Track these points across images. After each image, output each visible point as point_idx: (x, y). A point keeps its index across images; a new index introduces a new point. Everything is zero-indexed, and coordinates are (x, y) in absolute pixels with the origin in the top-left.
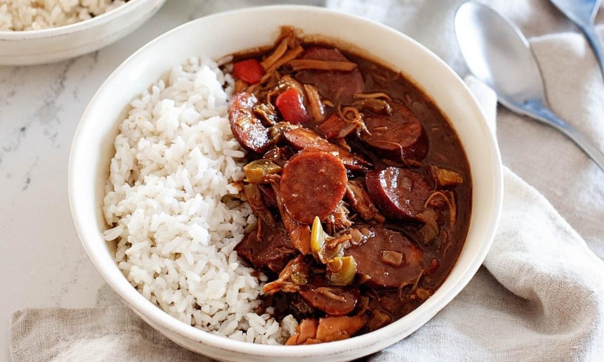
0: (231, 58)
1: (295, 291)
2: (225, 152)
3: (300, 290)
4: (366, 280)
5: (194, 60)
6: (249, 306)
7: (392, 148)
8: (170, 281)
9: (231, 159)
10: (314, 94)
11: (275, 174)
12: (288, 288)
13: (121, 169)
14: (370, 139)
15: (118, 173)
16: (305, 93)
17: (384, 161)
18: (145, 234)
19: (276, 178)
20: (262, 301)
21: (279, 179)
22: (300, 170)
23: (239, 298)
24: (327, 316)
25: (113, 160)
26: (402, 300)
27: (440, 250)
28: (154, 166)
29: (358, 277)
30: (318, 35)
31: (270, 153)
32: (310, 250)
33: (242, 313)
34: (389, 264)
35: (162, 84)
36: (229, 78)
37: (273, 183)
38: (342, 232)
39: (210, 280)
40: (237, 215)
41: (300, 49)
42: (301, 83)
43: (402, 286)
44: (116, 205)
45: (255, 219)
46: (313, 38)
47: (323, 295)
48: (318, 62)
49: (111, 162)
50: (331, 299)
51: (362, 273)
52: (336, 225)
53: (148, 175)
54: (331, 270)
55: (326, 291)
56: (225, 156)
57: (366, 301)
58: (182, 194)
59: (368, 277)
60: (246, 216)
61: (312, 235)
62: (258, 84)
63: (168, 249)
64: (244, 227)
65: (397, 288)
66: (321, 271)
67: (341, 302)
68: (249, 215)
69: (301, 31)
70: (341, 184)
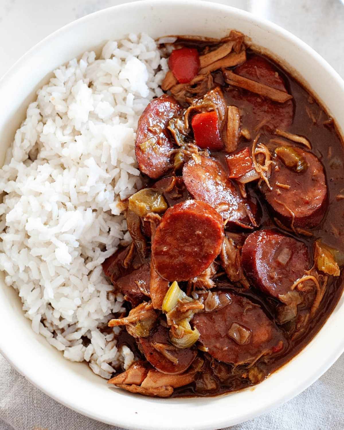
0: (174, 40)
1: (135, 337)
3: (140, 339)
6: (96, 324)
7: (286, 214)
9: (126, 173)
11: (157, 215)
12: (132, 332)
13: (23, 143)
14: (269, 194)
15: (19, 147)
16: (227, 116)
17: (275, 219)
19: (155, 219)
21: (158, 220)
22: (179, 225)
24: (155, 372)
25: (18, 131)
29: (197, 345)
30: (265, 49)
34: (232, 340)
35: (93, 55)
36: (164, 62)
37: (152, 223)
38: (200, 292)
41: (243, 58)
42: (228, 102)
45: (131, 239)
46: (260, 49)
47: (158, 352)
48: (254, 82)
49: (16, 133)
50: (164, 358)
51: (202, 343)
52: (197, 285)
55: (163, 349)
56: (121, 169)
58: (66, 200)
59: (206, 350)
61: (169, 291)
62: (188, 84)
64: (120, 239)
68: (127, 231)
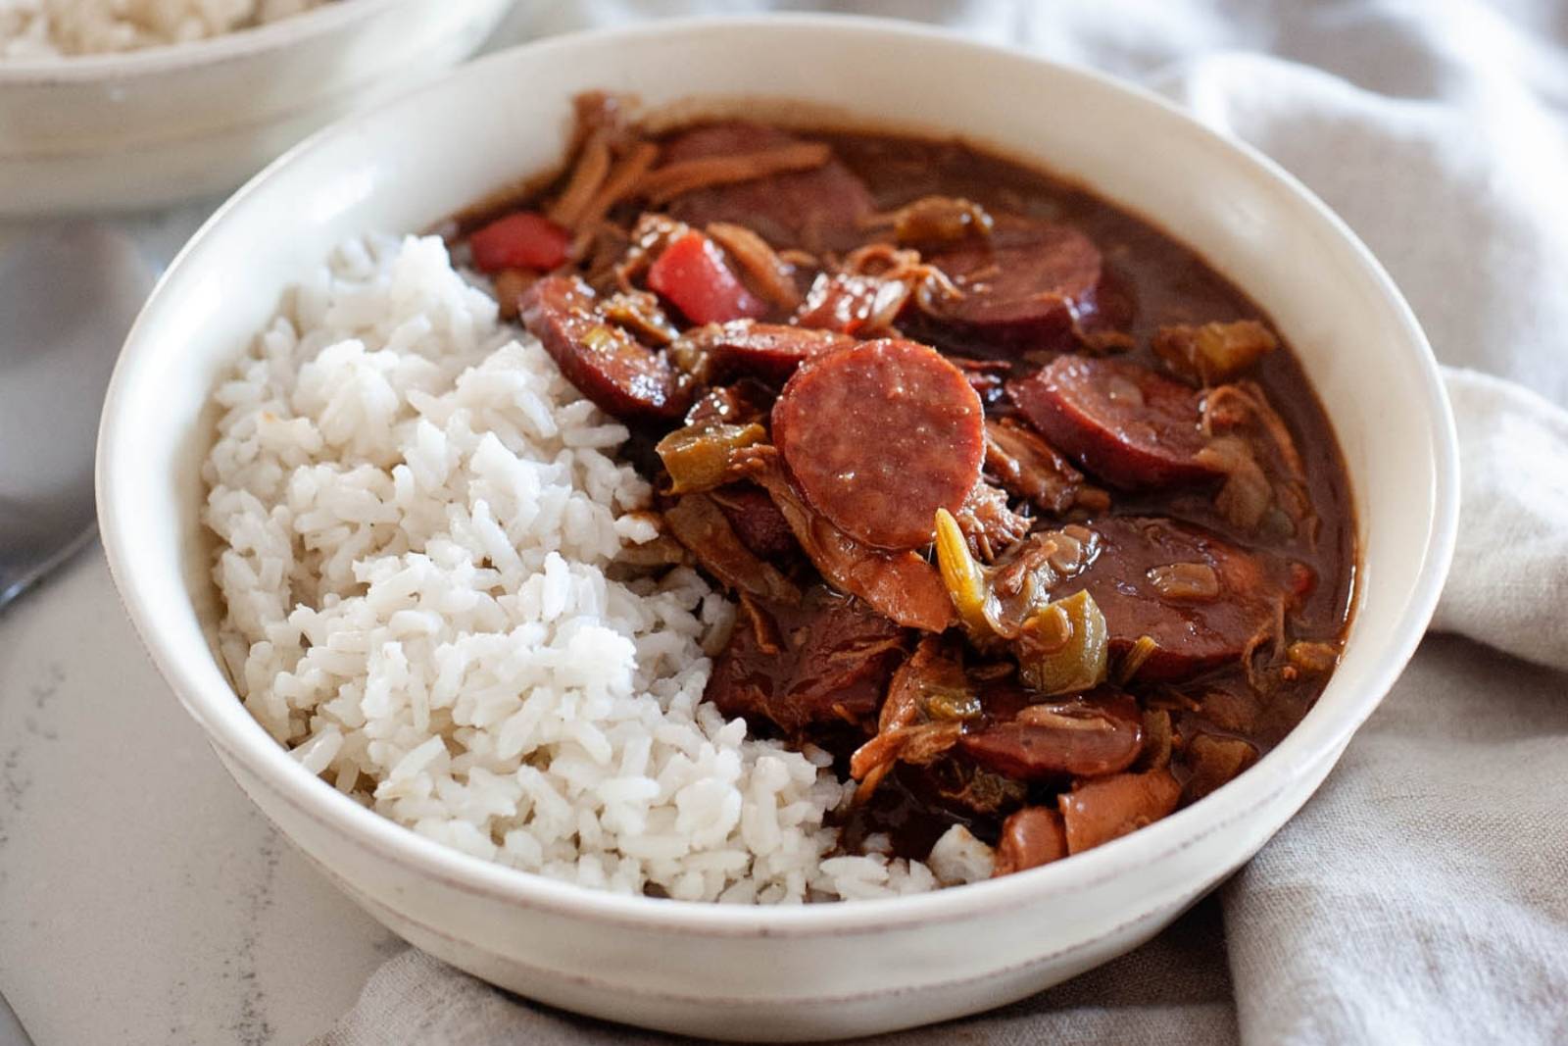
1: (954, 743)
2: (568, 438)
3: (969, 734)
4: (1143, 655)
5: (354, 248)
8: (550, 837)
9: (595, 452)
10: (748, 243)
11: (755, 445)
12: (926, 743)
13: (263, 574)
14: (964, 307)
15: (257, 589)
16: (720, 243)
18: (422, 721)
19: (764, 455)
20: (839, 829)
21: (774, 453)
22: (832, 407)
23: (782, 823)
24: (1074, 784)
26: (1262, 688)
27: (1295, 535)
28: (364, 538)
29: (1117, 652)
30: (684, 102)
31: (702, 407)
32: (954, 612)
33: (803, 869)
35: (283, 331)
37: (758, 471)
39: (681, 788)
40: (668, 605)
41: (649, 152)
42: (698, 223)
43: (1249, 651)
44: (292, 669)
45: (727, 604)
46: (672, 114)
47: (1041, 729)
50: (1069, 733)
51: (1124, 638)
52: (990, 535)
53: (361, 559)
54: (1040, 647)
55: (1046, 713)
56: (574, 449)
57: (1162, 720)
58: (490, 576)
59: (1150, 642)
60: (693, 607)
62: (568, 265)
63: (513, 741)
64: (698, 641)
65: (1236, 657)
66: (1006, 669)
67: (1100, 733)
68: (702, 600)
69: (635, 101)
70: (967, 411)
